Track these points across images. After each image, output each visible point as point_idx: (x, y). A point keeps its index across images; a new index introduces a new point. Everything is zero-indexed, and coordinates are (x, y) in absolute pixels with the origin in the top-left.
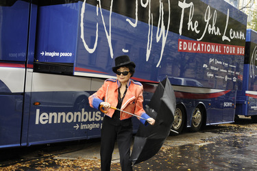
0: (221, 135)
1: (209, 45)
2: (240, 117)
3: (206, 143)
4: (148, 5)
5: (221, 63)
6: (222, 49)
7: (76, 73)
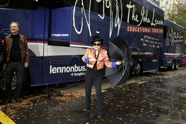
0: (151, 78)
1: (144, 28)
2: (161, 67)
3: (143, 82)
4: (110, 7)
5: (150, 38)
6: (151, 30)
7: (71, 45)
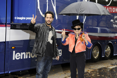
1: (114, 8)
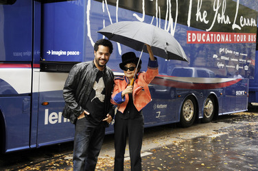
0: (234, 125)
1: (218, 35)
3: (219, 135)
6: (232, 38)
